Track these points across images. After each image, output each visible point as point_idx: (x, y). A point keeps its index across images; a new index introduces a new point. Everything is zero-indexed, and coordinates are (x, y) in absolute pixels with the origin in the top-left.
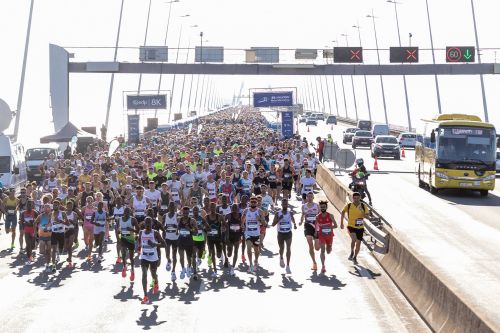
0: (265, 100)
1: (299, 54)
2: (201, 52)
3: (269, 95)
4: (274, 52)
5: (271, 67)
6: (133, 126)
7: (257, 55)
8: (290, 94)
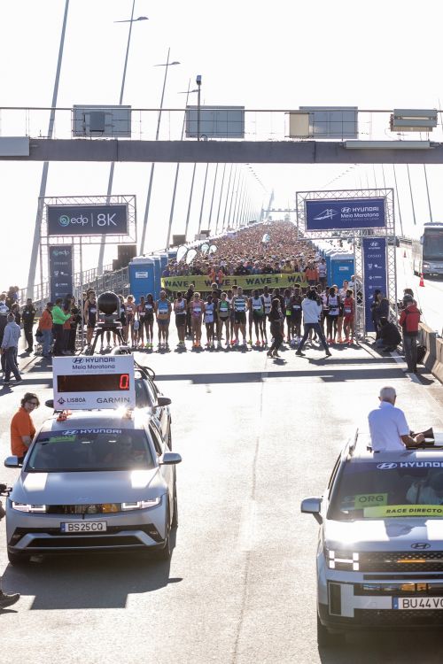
0: (329, 214)
1: (400, 119)
2: (195, 116)
3: (337, 205)
4: (347, 117)
5: (341, 147)
6: (60, 268)
7: (313, 123)
8: (380, 203)
